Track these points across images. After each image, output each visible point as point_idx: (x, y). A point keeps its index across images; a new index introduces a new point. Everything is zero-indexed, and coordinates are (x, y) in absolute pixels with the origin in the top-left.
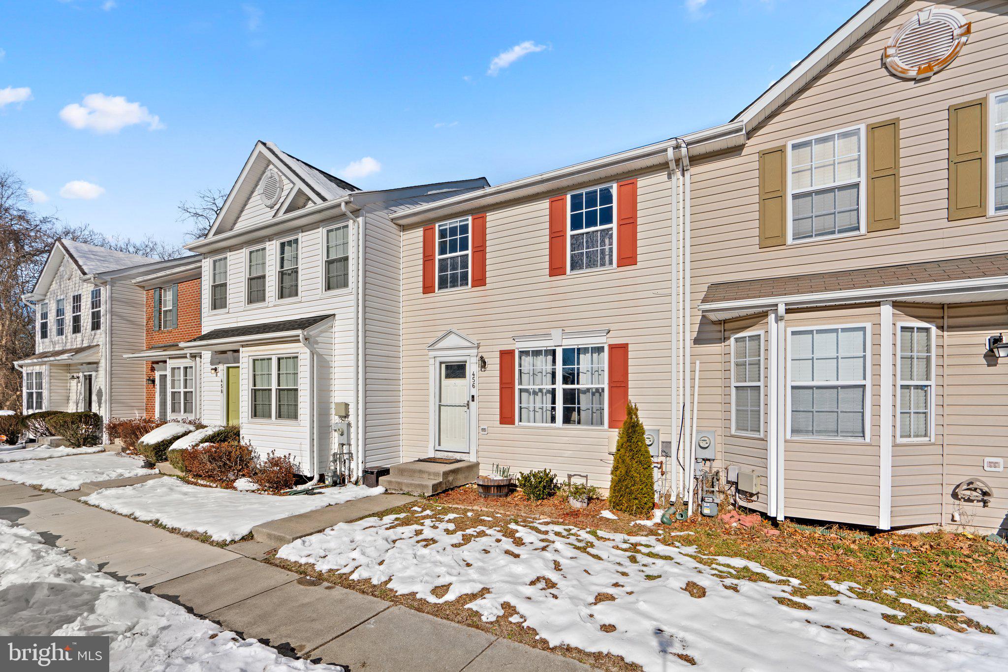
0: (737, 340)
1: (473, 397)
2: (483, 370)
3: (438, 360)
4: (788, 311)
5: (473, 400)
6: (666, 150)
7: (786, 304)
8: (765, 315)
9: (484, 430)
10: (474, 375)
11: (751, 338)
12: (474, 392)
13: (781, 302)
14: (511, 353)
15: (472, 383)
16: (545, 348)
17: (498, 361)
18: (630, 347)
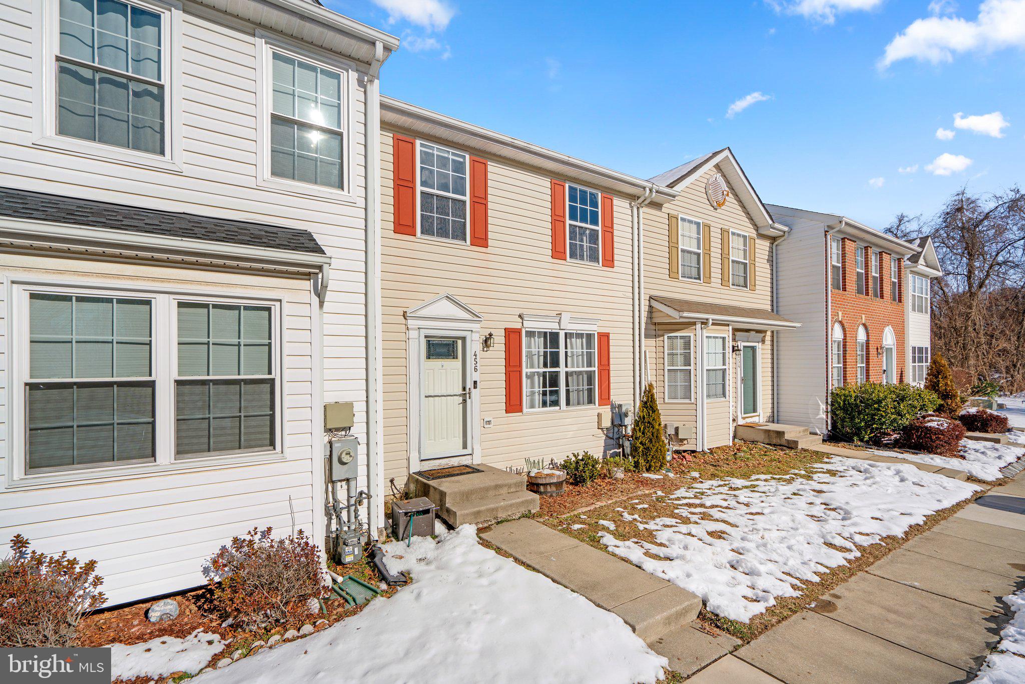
0: (669, 338)
1: (475, 382)
2: (485, 349)
3: (424, 332)
4: (713, 324)
5: (475, 387)
6: (644, 188)
7: (713, 320)
8: (694, 324)
9: (489, 422)
10: (475, 355)
11: (682, 337)
12: (476, 376)
13: (711, 317)
14: (518, 332)
15: (474, 366)
16: (550, 331)
17: (503, 340)
18: (611, 336)
